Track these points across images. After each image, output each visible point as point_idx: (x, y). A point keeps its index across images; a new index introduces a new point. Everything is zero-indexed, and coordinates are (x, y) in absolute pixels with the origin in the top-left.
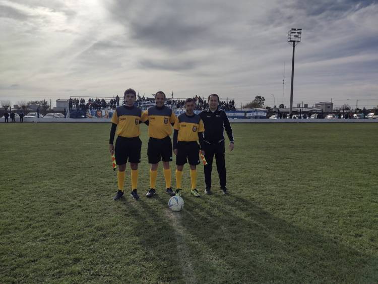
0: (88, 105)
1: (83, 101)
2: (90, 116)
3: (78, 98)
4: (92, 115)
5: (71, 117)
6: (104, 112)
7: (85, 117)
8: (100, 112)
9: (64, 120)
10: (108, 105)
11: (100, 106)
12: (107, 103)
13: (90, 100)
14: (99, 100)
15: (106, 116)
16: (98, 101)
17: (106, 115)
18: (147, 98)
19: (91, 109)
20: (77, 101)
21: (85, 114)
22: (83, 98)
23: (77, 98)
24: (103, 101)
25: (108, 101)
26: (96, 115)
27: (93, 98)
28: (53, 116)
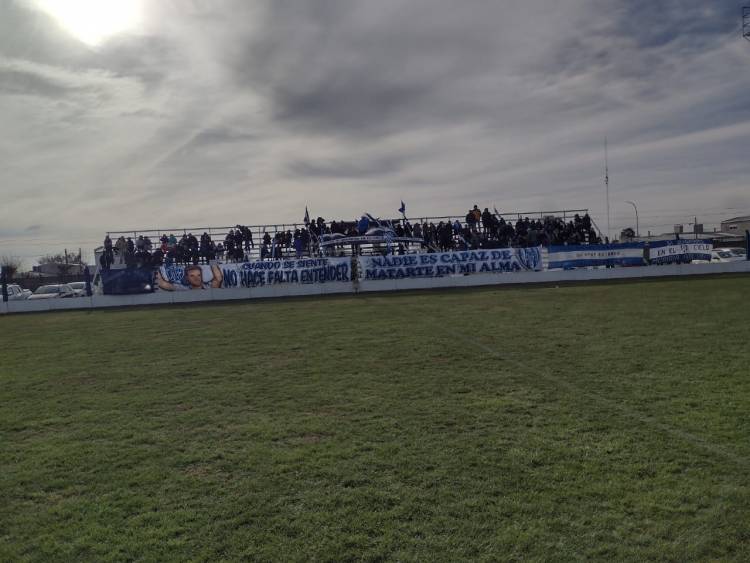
0: (159, 253)
1: (145, 242)
2: (165, 285)
3: (132, 235)
4: (171, 282)
5: (108, 290)
6: (207, 272)
7: (152, 291)
8: (196, 273)
9: (86, 302)
10: (219, 250)
11: (196, 255)
12: (216, 244)
13: (164, 239)
14: (193, 239)
15: (215, 283)
16: (190, 240)
17: (215, 278)
18: (334, 224)
19: (169, 263)
20: (126, 245)
21: (151, 282)
22: (144, 235)
23: (126, 236)
24: (206, 238)
25: (218, 239)
26: (186, 282)
27: (175, 233)
28: (58, 290)
